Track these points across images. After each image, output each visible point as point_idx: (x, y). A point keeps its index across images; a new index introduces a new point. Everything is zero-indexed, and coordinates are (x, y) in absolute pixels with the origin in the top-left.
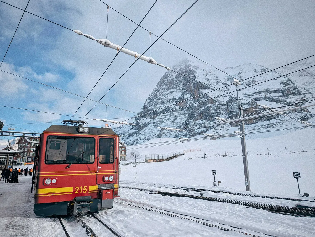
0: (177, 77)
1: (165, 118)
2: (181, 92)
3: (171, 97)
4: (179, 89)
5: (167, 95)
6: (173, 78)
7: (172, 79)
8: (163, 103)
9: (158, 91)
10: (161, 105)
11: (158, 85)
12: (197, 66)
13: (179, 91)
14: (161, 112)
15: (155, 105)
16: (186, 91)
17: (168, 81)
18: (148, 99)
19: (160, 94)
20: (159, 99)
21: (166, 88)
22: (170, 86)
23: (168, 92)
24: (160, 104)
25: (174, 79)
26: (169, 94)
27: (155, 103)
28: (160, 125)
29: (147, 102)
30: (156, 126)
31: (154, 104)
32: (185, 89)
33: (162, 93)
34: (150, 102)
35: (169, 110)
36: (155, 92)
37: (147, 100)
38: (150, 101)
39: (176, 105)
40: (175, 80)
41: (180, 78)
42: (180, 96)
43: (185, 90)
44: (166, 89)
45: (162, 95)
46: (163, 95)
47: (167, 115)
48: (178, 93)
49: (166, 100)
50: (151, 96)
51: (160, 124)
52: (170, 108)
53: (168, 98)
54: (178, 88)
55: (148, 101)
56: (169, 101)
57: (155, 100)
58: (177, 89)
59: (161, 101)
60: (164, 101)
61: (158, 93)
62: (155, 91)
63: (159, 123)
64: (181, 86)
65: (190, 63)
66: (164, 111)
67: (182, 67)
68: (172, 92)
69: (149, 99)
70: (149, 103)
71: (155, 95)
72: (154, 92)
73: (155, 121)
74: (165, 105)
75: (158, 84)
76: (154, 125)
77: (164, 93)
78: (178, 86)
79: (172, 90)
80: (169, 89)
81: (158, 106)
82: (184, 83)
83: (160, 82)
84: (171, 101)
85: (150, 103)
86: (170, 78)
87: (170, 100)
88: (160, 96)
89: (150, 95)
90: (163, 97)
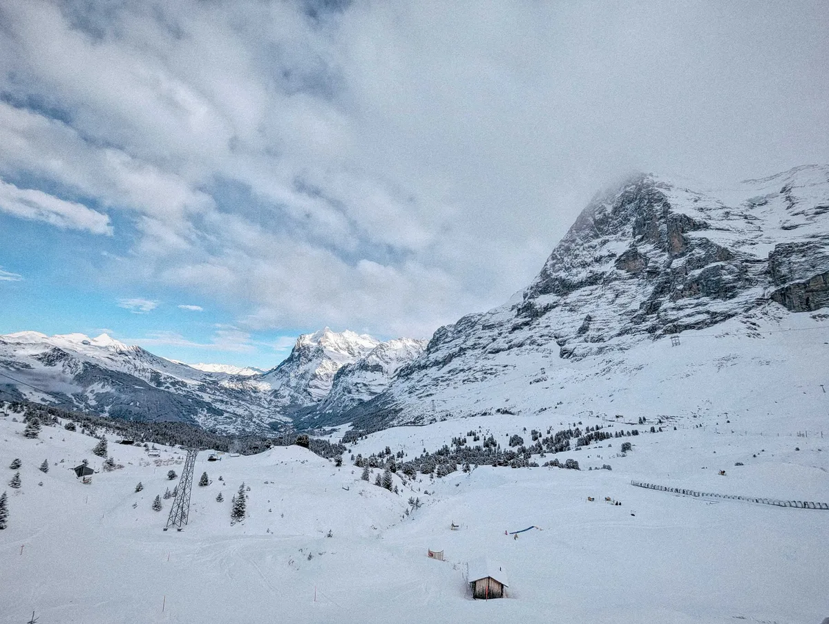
0: (615, 211)
1: (591, 294)
2: (631, 240)
3: (604, 252)
4: (623, 235)
5: (593, 248)
6: (607, 212)
7: (605, 215)
8: (584, 265)
9: (573, 241)
10: (580, 269)
11: (571, 231)
12: (669, 184)
13: (623, 238)
14: (581, 284)
15: (567, 269)
16: (643, 237)
17: (594, 219)
18: (550, 259)
19: (578, 247)
20: (576, 256)
21: (592, 234)
22: (599, 229)
23: (595, 242)
24: (579, 266)
25: (610, 215)
26: (598, 247)
27: (567, 266)
28: (581, 309)
29: (548, 263)
30: (571, 310)
31: (565, 268)
32: (639, 234)
33: (582, 244)
34: (556, 263)
35: (601, 279)
36: (566, 245)
37: (548, 261)
38: (555, 261)
39: (618, 268)
40: (611, 218)
41: (623, 213)
42: (628, 248)
43: (639, 237)
44: (591, 236)
45: (581, 249)
46: (584, 249)
47: (596, 289)
48: (620, 243)
49: (592, 259)
50: (558, 251)
51: (580, 306)
52: (603, 273)
53: (597, 254)
54: (620, 233)
55: (551, 262)
56: (598, 260)
57: (565, 259)
58: (618, 235)
59: (580, 260)
60: (588, 260)
61: (573, 245)
62: (566, 241)
63: (579, 304)
64: (628, 228)
65: (650, 178)
66: (587, 280)
67: (628, 189)
68: (605, 242)
69: (553, 259)
70: (553, 265)
71: (568, 249)
72: (563, 243)
73: (568, 301)
74: (591, 268)
75: (572, 227)
76: (568, 308)
77: (586, 245)
78: (619, 229)
79: (607, 237)
80: (597, 236)
81: (574, 271)
82: (636, 221)
83: (576, 223)
84: (603, 259)
85: (556, 266)
86: (600, 213)
87: (601, 257)
88: (577, 252)
89: (554, 250)
90: (585, 252)
